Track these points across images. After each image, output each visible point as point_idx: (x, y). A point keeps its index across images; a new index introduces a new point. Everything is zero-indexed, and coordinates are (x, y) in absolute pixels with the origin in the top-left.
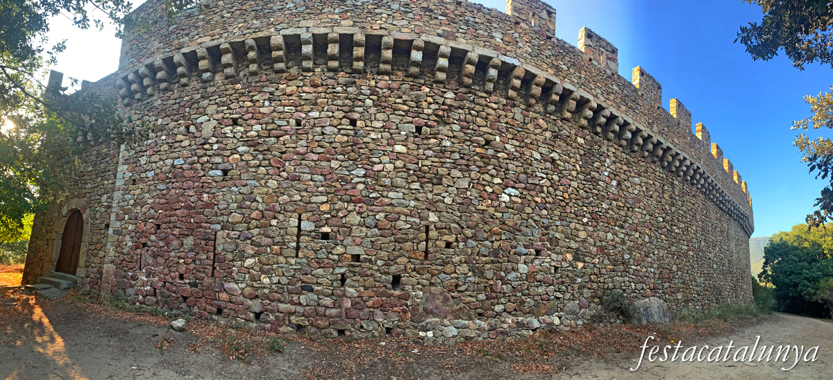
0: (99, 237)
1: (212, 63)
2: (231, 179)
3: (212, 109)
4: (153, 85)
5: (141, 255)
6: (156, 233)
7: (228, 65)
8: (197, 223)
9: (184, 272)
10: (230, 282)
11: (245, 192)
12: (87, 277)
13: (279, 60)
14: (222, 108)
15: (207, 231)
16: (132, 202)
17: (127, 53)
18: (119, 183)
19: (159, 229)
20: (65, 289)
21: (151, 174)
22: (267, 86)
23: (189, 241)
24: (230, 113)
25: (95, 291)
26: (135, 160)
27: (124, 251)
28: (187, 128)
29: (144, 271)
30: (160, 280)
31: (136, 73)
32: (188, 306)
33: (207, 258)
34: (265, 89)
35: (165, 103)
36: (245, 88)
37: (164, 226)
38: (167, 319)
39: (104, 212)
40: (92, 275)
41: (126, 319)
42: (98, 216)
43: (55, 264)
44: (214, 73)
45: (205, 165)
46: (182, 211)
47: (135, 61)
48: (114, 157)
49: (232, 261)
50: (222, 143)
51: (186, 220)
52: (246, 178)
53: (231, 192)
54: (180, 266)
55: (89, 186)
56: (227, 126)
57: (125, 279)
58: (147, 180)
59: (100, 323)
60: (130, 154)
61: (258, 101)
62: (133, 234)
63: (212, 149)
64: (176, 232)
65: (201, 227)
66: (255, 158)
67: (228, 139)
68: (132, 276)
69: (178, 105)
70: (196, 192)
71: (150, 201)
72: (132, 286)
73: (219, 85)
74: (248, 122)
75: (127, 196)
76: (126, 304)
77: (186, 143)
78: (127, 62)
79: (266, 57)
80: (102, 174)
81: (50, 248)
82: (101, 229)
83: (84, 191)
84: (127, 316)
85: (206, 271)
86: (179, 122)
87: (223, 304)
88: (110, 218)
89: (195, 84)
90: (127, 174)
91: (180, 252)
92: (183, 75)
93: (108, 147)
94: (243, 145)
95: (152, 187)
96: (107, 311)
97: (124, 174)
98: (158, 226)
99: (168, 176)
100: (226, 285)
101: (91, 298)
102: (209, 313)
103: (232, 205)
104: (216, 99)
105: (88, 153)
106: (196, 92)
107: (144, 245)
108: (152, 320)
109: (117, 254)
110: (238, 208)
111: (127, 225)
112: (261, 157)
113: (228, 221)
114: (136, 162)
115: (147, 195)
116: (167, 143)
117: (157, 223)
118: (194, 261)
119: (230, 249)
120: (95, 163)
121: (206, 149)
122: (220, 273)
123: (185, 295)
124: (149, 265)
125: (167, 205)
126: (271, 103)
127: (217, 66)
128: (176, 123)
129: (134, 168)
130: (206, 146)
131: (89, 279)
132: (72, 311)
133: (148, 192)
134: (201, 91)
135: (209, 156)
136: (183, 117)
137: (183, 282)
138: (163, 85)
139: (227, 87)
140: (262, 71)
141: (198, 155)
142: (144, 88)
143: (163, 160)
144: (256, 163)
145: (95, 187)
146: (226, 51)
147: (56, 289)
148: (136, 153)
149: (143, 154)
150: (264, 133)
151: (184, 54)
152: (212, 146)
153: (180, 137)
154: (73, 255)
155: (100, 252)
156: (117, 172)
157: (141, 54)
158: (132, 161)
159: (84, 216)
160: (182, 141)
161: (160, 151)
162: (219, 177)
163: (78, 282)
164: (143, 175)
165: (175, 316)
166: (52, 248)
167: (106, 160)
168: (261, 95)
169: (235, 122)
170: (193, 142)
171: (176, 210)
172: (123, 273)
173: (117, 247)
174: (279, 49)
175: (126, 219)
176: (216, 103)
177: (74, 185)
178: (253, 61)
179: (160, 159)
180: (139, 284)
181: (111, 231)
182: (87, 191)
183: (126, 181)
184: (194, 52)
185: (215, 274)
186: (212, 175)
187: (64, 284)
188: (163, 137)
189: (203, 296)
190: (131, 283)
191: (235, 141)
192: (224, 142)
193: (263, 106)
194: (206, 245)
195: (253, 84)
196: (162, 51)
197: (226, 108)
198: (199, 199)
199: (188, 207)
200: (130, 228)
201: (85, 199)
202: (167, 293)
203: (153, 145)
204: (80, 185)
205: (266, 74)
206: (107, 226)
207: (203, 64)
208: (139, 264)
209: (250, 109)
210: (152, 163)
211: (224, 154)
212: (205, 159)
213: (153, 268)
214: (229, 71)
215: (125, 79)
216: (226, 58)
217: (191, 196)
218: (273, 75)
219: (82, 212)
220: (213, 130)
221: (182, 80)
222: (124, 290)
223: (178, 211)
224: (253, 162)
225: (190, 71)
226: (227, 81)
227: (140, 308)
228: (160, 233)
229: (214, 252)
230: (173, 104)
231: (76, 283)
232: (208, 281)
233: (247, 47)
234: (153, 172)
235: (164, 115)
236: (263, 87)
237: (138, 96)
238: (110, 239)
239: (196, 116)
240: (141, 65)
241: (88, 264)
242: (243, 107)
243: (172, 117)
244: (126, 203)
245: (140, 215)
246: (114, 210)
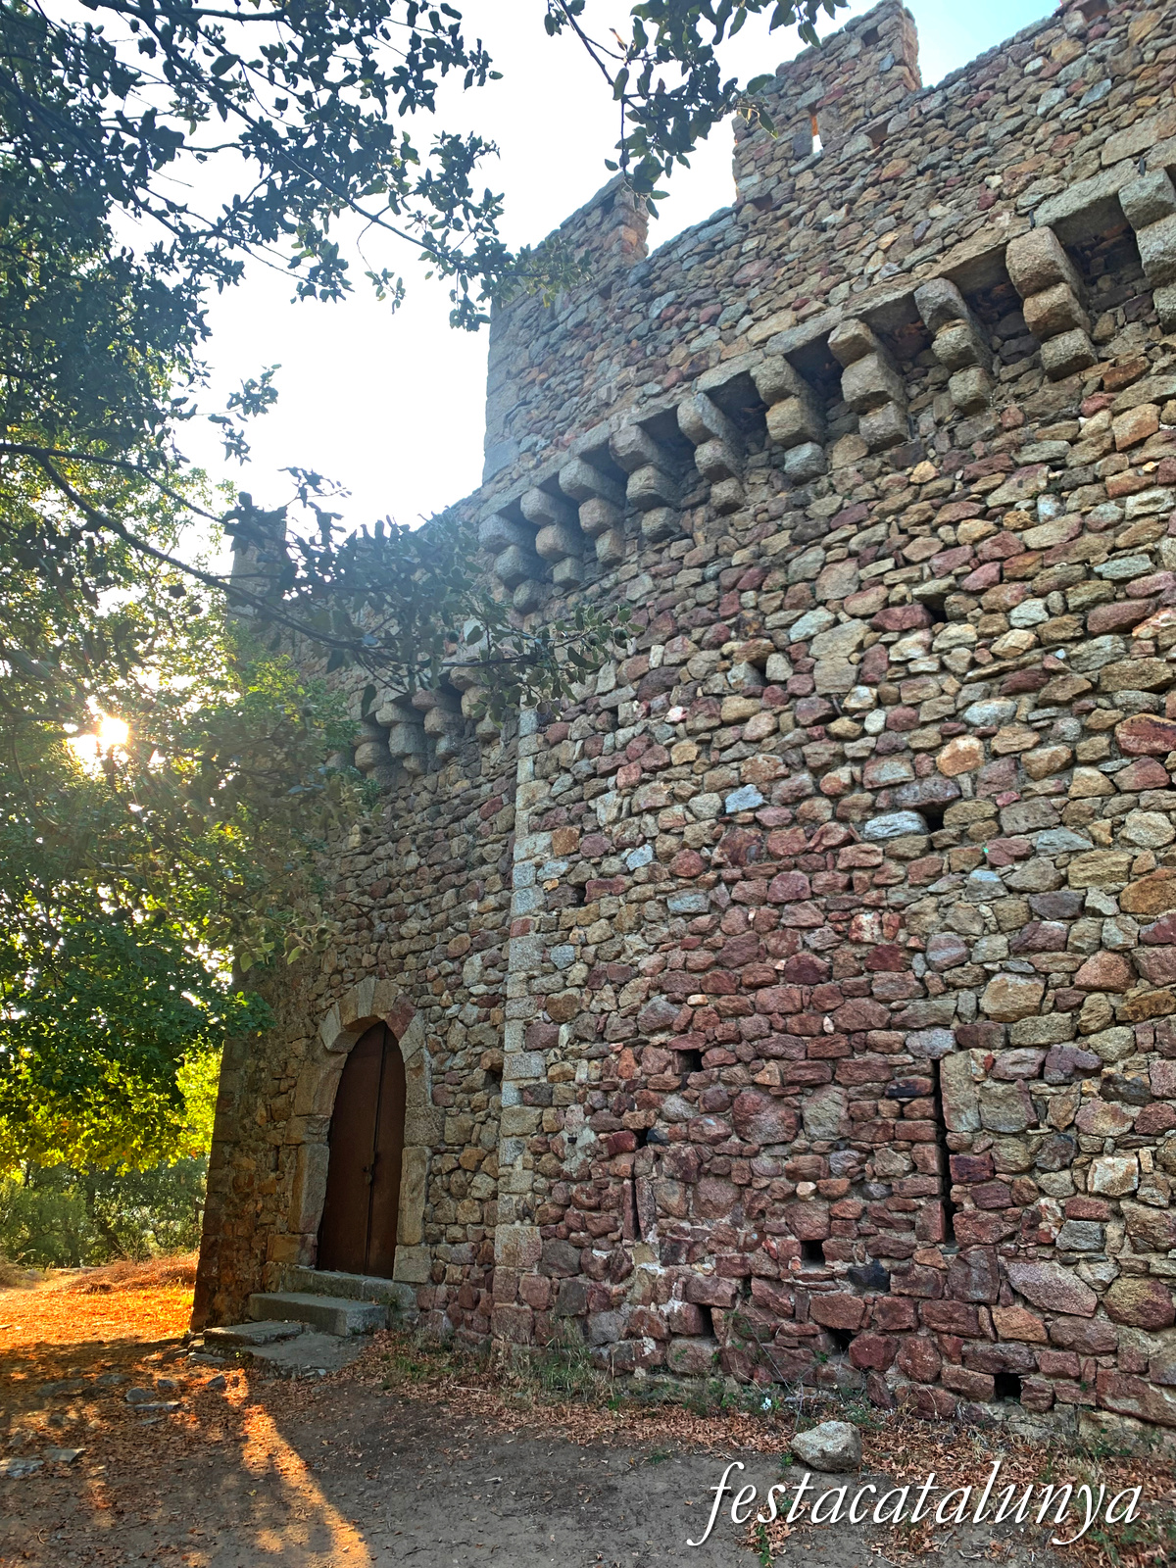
0: (466, 1120)
1: (812, 406)
2: (963, 836)
3: (837, 580)
4: (618, 524)
5: (633, 1177)
6: (684, 1086)
7: (872, 401)
8: (848, 1032)
9: (822, 1232)
10: (1032, 1259)
11: (1034, 883)
12: (436, 1279)
13: (1057, 324)
14: (874, 569)
15: (897, 1059)
16: (579, 972)
17: (509, 420)
18: (525, 904)
19: (699, 1068)
20: (355, 1333)
21: (639, 859)
22: (1031, 441)
23: (827, 1108)
24: (909, 582)
25: (472, 1334)
26: (577, 808)
27: (565, 1167)
28: (759, 666)
29: (651, 1238)
30: (723, 1269)
31: (550, 486)
32: (858, 1366)
33: (914, 1169)
34: (1028, 455)
35: (667, 583)
36: (951, 472)
37: (715, 1054)
38: (774, 1428)
39: (478, 1020)
40: (455, 1272)
41: (599, 1436)
42: (455, 1037)
43: (312, 1238)
44: (826, 440)
45: (845, 801)
46: (780, 989)
47: (542, 442)
48: (496, 806)
49: (1030, 1170)
50: (899, 700)
51: (802, 1024)
52: (1023, 826)
53: (972, 890)
54: (802, 1208)
55: (413, 925)
56: (905, 632)
57: (581, 1279)
58: (627, 881)
59: (501, 1460)
60: (557, 789)
61: (1011, 505)
62: (596, 1097)
63: (864, 733)
64: (770, 1073)
65: (868, 1046)
66: (1045, 734)
67: (917, 682)
68: (607, 1266)
69: (712, 586)
70: (827, 910)
71: (647, 962)
72: (611, 1304)
73: (849, 484)
74: (989, 598)
75: (559, 949)
76: (596, 1376)
77: (760, 725)
78: (514, 452)
79: (1003, 331)
80: (459, 876)
81: (289, 1179)
82: (472, 1090)
83: (395, 948)
84: (602, 1423)
85: (919, 1219)
86: (726, 648)
87: (1017, 1355)
88: (501, 1042)
89: (762, 496)
90: (550, 865)
91: (794, 1152)
92: (718, 473)
93: (471, 770)
94: (988, 695)
95: (651, 909)
96: (521, 1408)
97: (539, 866)
98: (693, 1060)
99: (708, 860)
100: (1019, 1274)
101: (457, 1363)
102: (957, 1392)
103: (984, 943)
104: (846, 540)
105: (401, 804)
106: (772, 526)
107: (644, 1136)
108: (708, 1432)
109: (542, 1183)
110: (1015, 951)
111: (568, 1065)
112: (1068, 725)
113: (978, 1011)
114: (580, 818)
115: (635, 941)
116: (691, 733)
117: (685, 1046)
118: (859, 1185)
119: (1010, 1122)
120: (427, 839)
121: (839, 738)
122: (983, 1225)
123: (839, 1325)
124: (668, 1214)
125: (718, 971)
126: (1063, 500)
127: (831, 413)
128: (714, 654)
129: (573, 840)
130: (841, 725)
131: (443, 1289)
132: (389, 1421)
133: (637, 928)
134: (788, 519)
135: (858, 761)
136: (737, 627)
137: (823, 1272)
138: (653, 520)
139: (883, 482)
140: (1003, 389)
141: (812, 762)
142: (582, 540)
143: (684, 800)
144: (1054, 757)
145: (434, 930)
146: (857, 350)
147: (321, 1337)
148: (576, 782)
149: (601, 783)
150: (1062, 627)
151: (712, 394)
152: (862, 720)
153: (734, 706)
154: (377, 1201)
155: (478, 1180)
156: (511, 861)
157: (560, 415)
158: (564, 815)
159: (406, 1045)
160: (743, 720)
161: (669, 765)
162: (911, 840)
163: (405, 1302)
164: (612, 865)
165: (807, 1412)
166: (297, 1178)
167: (467, 821)
168: (1014, 480)
169: (936, 611)
170: (786, 719)
171: (756, 987)
172: (573, 1254)
173: (537, 1154)
174: (1045, 281)
175: (563, 1042)
176: (852, 555)
177: (358, 929)
178: (961, 361)
179: (675, 798)
180: (638, 1292)
181: (509, 1092)
182: (405, 946)
183: (548, 893)
184: (745, 380)
185: (960, 1232)
186: (882, 832)
187: (352, 1313)
188: (676, 713)
189: (920, 1323)
190: (605, 1293)
191: (950, 683)
192: (907, 697)
193: (1035, 521)
194: (901, 1116)
195: (978, 449)
196: (636, 393)
197: (889, 563)
198: (845, 937)
199: (804, 974)
200: (581, 1076)
201: (403, 977)
202: (761, 1319)
203: (637, 745)
204: (380, 928)
205: (1018, 397)
206: (495, 1075)
207: (782, 417)
208: (629, 1213)
209: (985, 545)
210: (639, 814)
211: (915, 744)
212: (843, 774)
213: (686, 1225)
214: (881, 421)
215: (512, 513)
216: (861, 377)
217: (811, 928)
218: (1049, 391)
219: (395, 1029)
220: (855, 657)
221: (716, 490)
222: (581, 1319)
223: (764, 995)
224: (1043, 753)
225: (741, 450)
226: (877, 462)
227: (652, 1387)
228: (706, 1086)
229: (942, 1143)
230: (696, 585)
231: (395, 1306)
232: (930, 1259)
233: (926, 315)
234: (647, 850)
235: (669, 629)
236: (1018, 447)
237: (563, 571)
238: (511, 1125)
239: (783, 616)
240: (564, 455)
241: (434, 1229)
242: (957, 544)
243: (697, 634)
244: (558, 977)
245: (615, 1020)
246: (513, 1009)
